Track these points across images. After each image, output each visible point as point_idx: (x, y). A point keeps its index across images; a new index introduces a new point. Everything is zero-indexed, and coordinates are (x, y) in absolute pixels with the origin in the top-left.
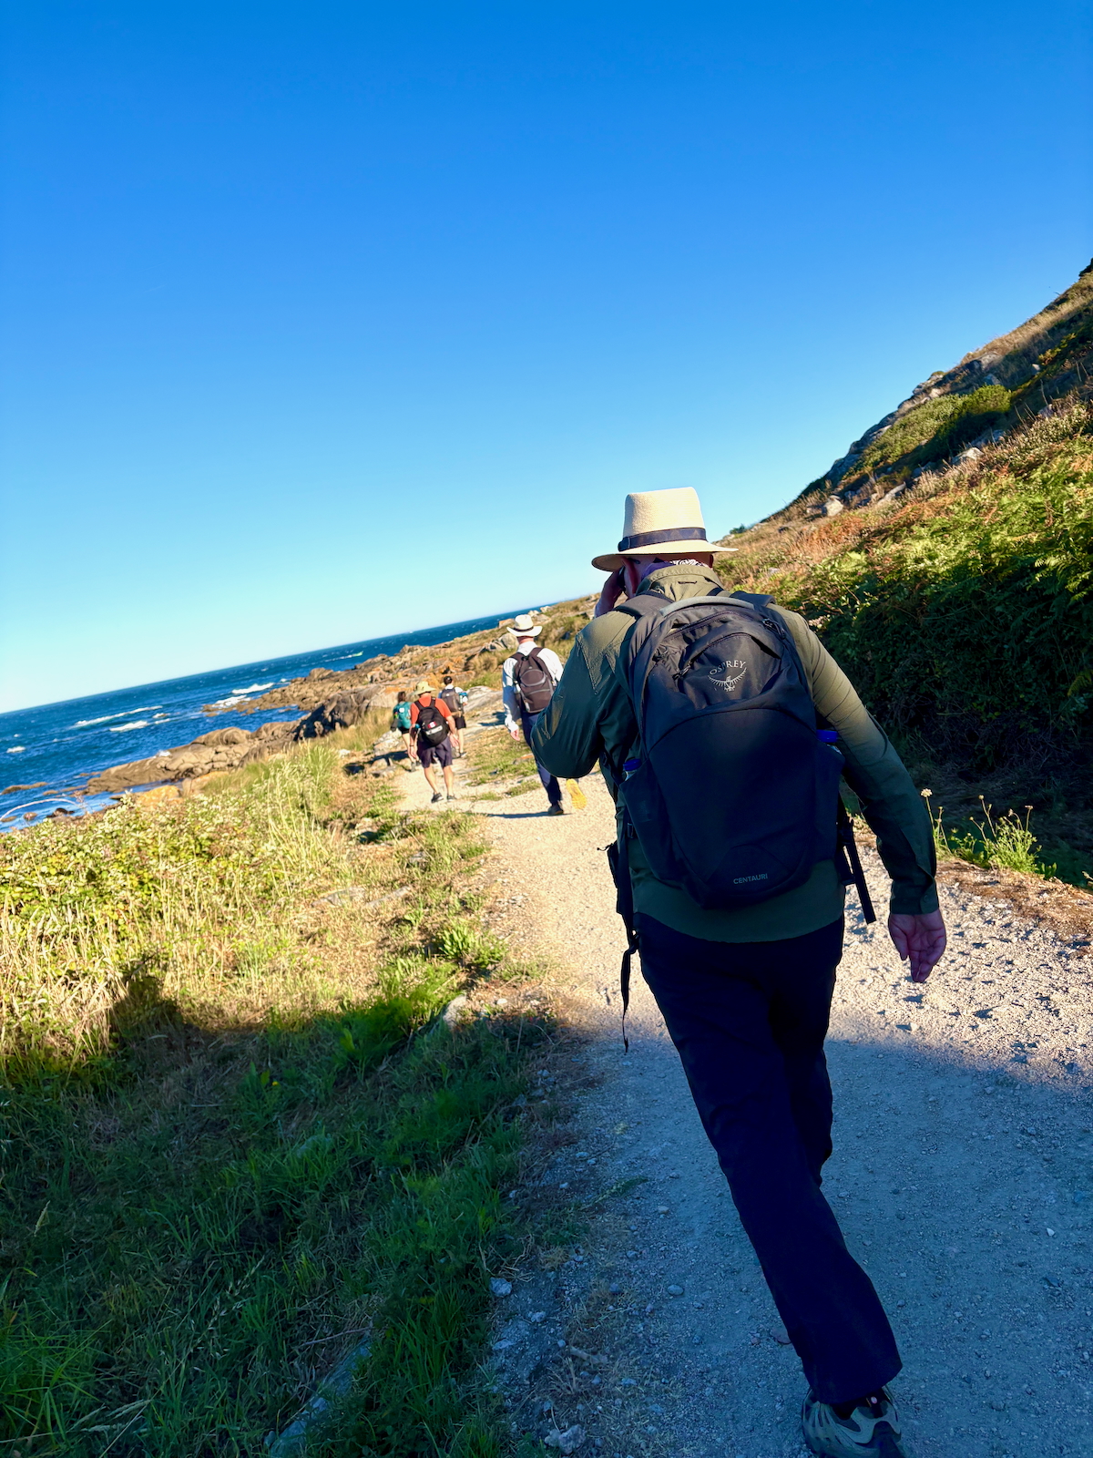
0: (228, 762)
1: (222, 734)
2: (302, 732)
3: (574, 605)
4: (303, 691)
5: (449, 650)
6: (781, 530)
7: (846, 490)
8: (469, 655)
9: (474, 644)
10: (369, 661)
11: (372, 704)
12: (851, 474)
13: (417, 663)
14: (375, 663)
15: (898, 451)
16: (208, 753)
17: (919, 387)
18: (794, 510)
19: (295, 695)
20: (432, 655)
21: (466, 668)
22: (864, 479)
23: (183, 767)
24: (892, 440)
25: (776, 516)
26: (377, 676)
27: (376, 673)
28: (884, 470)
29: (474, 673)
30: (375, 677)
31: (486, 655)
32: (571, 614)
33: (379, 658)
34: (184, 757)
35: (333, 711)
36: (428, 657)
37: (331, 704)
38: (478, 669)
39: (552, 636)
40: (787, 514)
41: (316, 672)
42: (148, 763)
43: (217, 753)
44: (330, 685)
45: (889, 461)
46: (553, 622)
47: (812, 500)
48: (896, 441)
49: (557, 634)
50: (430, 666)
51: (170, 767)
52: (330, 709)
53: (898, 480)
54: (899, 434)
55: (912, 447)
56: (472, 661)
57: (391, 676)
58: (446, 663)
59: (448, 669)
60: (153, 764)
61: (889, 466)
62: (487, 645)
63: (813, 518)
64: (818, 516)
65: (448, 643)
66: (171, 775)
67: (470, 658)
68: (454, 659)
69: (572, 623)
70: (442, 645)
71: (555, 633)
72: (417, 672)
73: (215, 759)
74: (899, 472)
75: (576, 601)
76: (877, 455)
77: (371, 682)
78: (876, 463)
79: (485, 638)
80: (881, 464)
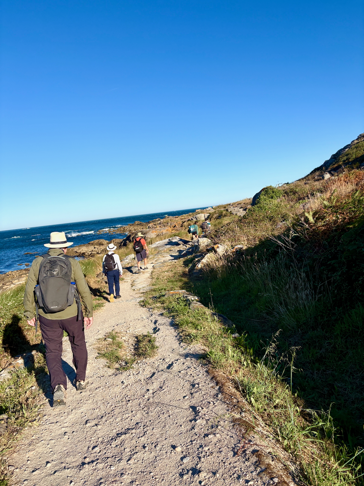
0: (97, 252)
1: (98, 241)
2: (122, 244)
3: (224, 206)
4: (131, 228)
5: (177, 219)
6: (305, 184)
7: (332, 170)
8: (183, 221)
9: (186, 217)
10: (154, 220)
11: (147, 236)
12: (334, 165)
13: (165, 223)
14: (156, 221)
15: (354, 156)
16: (91, 248)
17: (360, 135)
18: (310, 177)
19: (128, 229)
20: (171, 220)
21: (182, 226)
22: (340, 166)
23: (82, 252)
24: (352, 152)
25: (303, 179)
26: (151, 226)
27: (150, 225)
28: (348, 163)
29: (184, 228)
30: (150, 226)
31: (189, 222)
32: (222, 209)
33: (158, 219)
34: (83, 249)
35: (133, 237)
36: (169, 221)
37: (133, 235)
38: (186, 227)
39: (214, 217)
40: (307, 178)
41: (137, 222)
42: (71, 249)
43: (95, 248)
44: (140, 227)
45: (350, 160)
46: (215, 212)
47: (317, 173)
48: (353, 153)
49: (216, 216)
50: (169, 224)
51: (78, 252)
52: (132, 236)
53: (355, 168)
54: (355, 150)
55: (360, 155)
56: (184, 224)
57: (155, 227)
58: (175, 223)
59: (175, 226)
60: (72, 250)
61: (350, 162)
62: (190, 218)
63: (318, 180)
64: (321, 179)
65: (177, 216)
66: (78, 254)
67: (183, 222)
68: (178, 222)
69: (222, 212)
70: (175, 217)
71: (215, 216)
72: (164, 226)
73: (93, 250)
74: (355, 164)
75: (225, 205)
76: (345, 158)
77: (149, 228)
78: (344, 161)
79: (190, 215)
80: (347, 161)
